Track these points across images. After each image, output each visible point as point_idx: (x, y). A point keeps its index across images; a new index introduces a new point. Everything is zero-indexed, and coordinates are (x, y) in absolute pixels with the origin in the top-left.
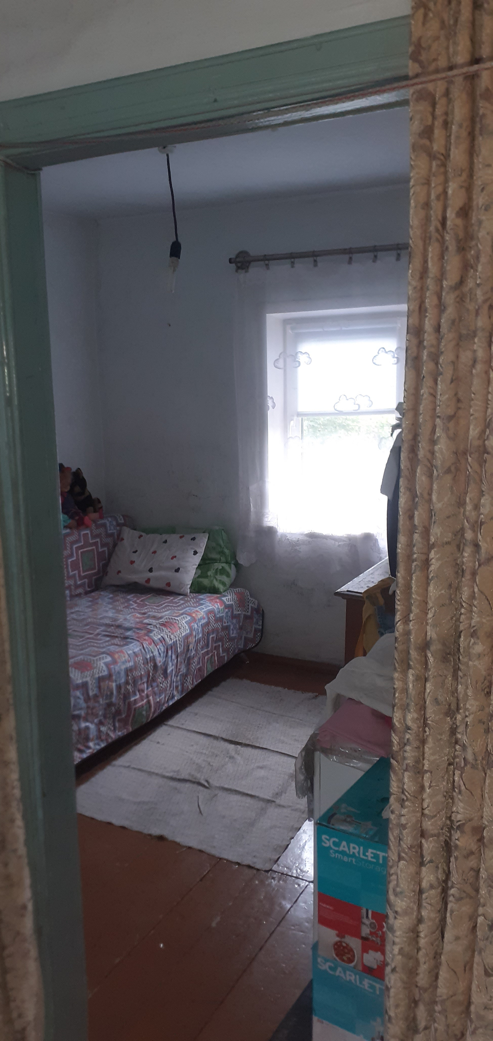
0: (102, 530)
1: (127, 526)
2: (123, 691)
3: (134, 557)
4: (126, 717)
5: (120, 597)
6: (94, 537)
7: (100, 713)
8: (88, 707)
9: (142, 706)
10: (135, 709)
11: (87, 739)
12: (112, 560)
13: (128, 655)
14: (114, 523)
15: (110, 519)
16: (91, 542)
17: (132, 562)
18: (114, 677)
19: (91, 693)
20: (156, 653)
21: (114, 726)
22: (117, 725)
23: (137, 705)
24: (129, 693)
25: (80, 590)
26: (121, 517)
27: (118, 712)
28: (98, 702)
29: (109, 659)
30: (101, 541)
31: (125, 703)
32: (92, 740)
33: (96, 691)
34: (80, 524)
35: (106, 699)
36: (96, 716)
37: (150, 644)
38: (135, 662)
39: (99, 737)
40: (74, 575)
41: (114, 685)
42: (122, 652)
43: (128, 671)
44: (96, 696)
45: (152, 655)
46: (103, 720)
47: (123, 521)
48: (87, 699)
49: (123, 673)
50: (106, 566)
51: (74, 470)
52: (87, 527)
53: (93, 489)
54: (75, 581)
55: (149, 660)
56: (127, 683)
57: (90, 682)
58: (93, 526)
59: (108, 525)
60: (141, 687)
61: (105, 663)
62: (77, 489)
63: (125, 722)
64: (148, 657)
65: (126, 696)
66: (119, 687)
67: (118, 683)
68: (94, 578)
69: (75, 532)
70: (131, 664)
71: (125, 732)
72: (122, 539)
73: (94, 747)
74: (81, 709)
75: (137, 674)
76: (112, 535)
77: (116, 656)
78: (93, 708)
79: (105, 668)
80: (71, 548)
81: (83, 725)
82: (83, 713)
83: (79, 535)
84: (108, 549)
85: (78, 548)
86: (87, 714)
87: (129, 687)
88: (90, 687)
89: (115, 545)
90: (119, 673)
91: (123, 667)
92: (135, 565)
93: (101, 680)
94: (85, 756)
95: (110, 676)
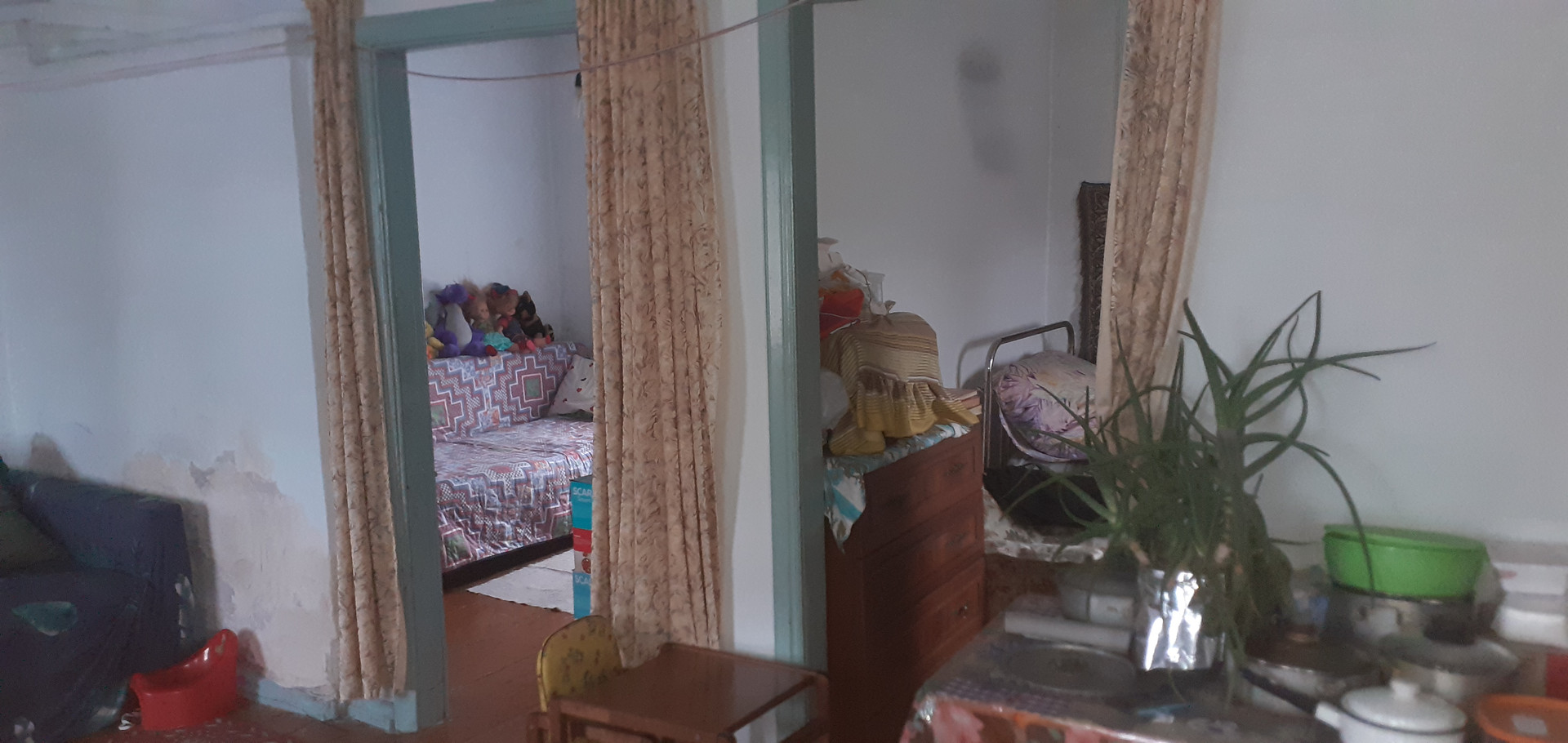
0: (550, 358)
1: (579, 355)
2: (542, 497)
3: (582, 385)
4: (545, 523)
5: (563, 425)
6: (539, 363)
7: (517, 515)
8: (503, 507)
9: (564, 516)
10: (556, 518)
11: (502, 537)
12: (560, 390)
13: (550, 465)
14: (565, 350)
15: (559, 346)
16: (536, 368)
17: (579, 390)
18: (532, 483)
19: (506, 493)
20: (581, 467)
21: (533, 530)
22: (536, 530)
23: (558, 514)
24: (548, 500)
25: (524, 418)
26: (573, 345)
27: (537, 518)
28: (515, 504)
29: (529, 466)
30: (548, 368)
31: (544, 510)
32: (508, 540)
33: (512, 493)
34: (523, 349)
35: (523, 502)
36: (513, 517)
37: (576, 458)
38: (556, 472)
39: (515, 538)
40: (517, 401)
41: (532, 489)
42: (544, 462)
43: (547, 480)
44: (511, 497)
45: (576, 468)
46: (520, 523)
47: (574, 349)
48: (502, 498)
49: (542, 481)
50: (553, 395)
51: (521, 293)
52: (531, 353)
53: (543, 313)
54: (517, 408)
55: (572, 472)
56: (547, 490)
57: (505, 483)
58: (539, 351)
59: (557, 351)
60: (563, 497)
61: (524, 470)
62: (525, 314)
63: (545, 529)
64: (572, 469)
65: (546, 504)
66: (537, 493)
67: (536, 489)
68: (539, 406)
69: (518, 356)
70: (552, 473)
71: (545, 538)
72: (573, 367)
73: (509, 546)
74: (495, 506)
75: (558, 483)
76: (562, 362)
77: (537, 464)
78: (508, 509)
79: (522, 472)
80: (513, 373)
81: (498, 523)
82: (497, 511)
83: (523, 360)
84: (557, 377)
85: (520, 374)
86: (502, 513)
87: (549, 495)
88: (506, 487)
89: (565, 374)
90: (538, 479)
91: (543, 475)
92: (581, 392)
93: (517, 483)
94: (499, 552)
95: (528, 481)
